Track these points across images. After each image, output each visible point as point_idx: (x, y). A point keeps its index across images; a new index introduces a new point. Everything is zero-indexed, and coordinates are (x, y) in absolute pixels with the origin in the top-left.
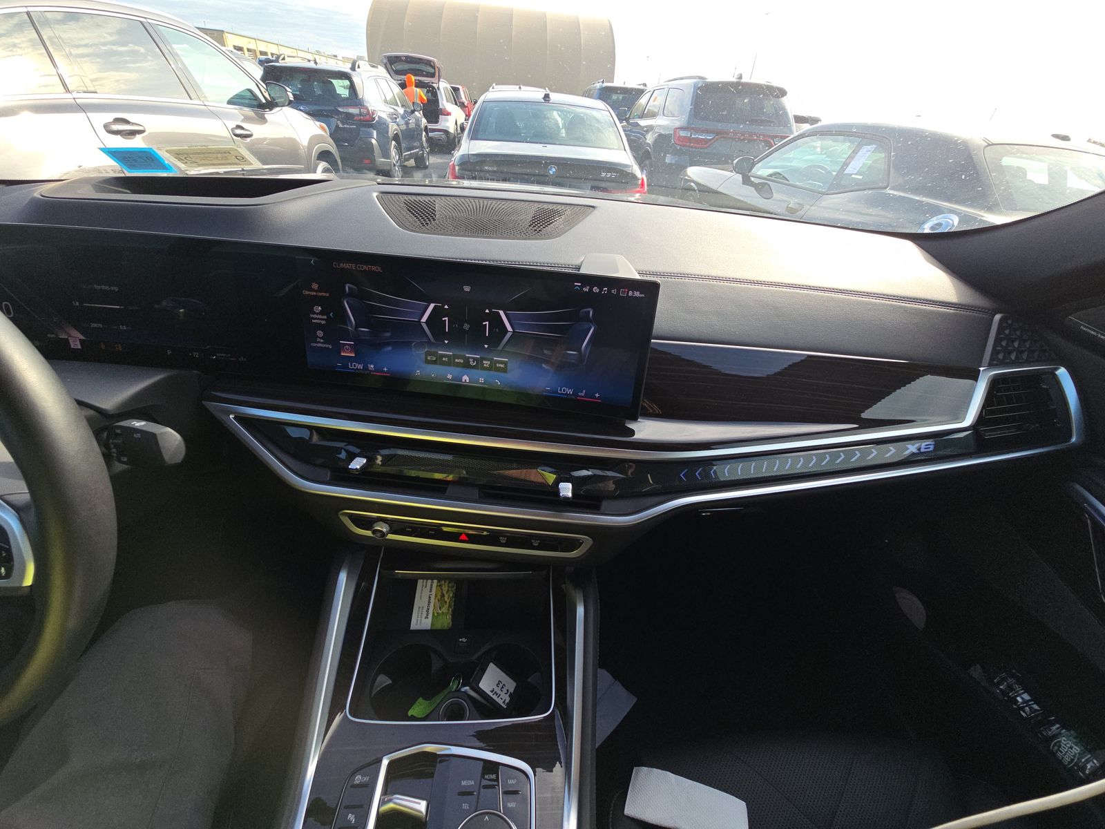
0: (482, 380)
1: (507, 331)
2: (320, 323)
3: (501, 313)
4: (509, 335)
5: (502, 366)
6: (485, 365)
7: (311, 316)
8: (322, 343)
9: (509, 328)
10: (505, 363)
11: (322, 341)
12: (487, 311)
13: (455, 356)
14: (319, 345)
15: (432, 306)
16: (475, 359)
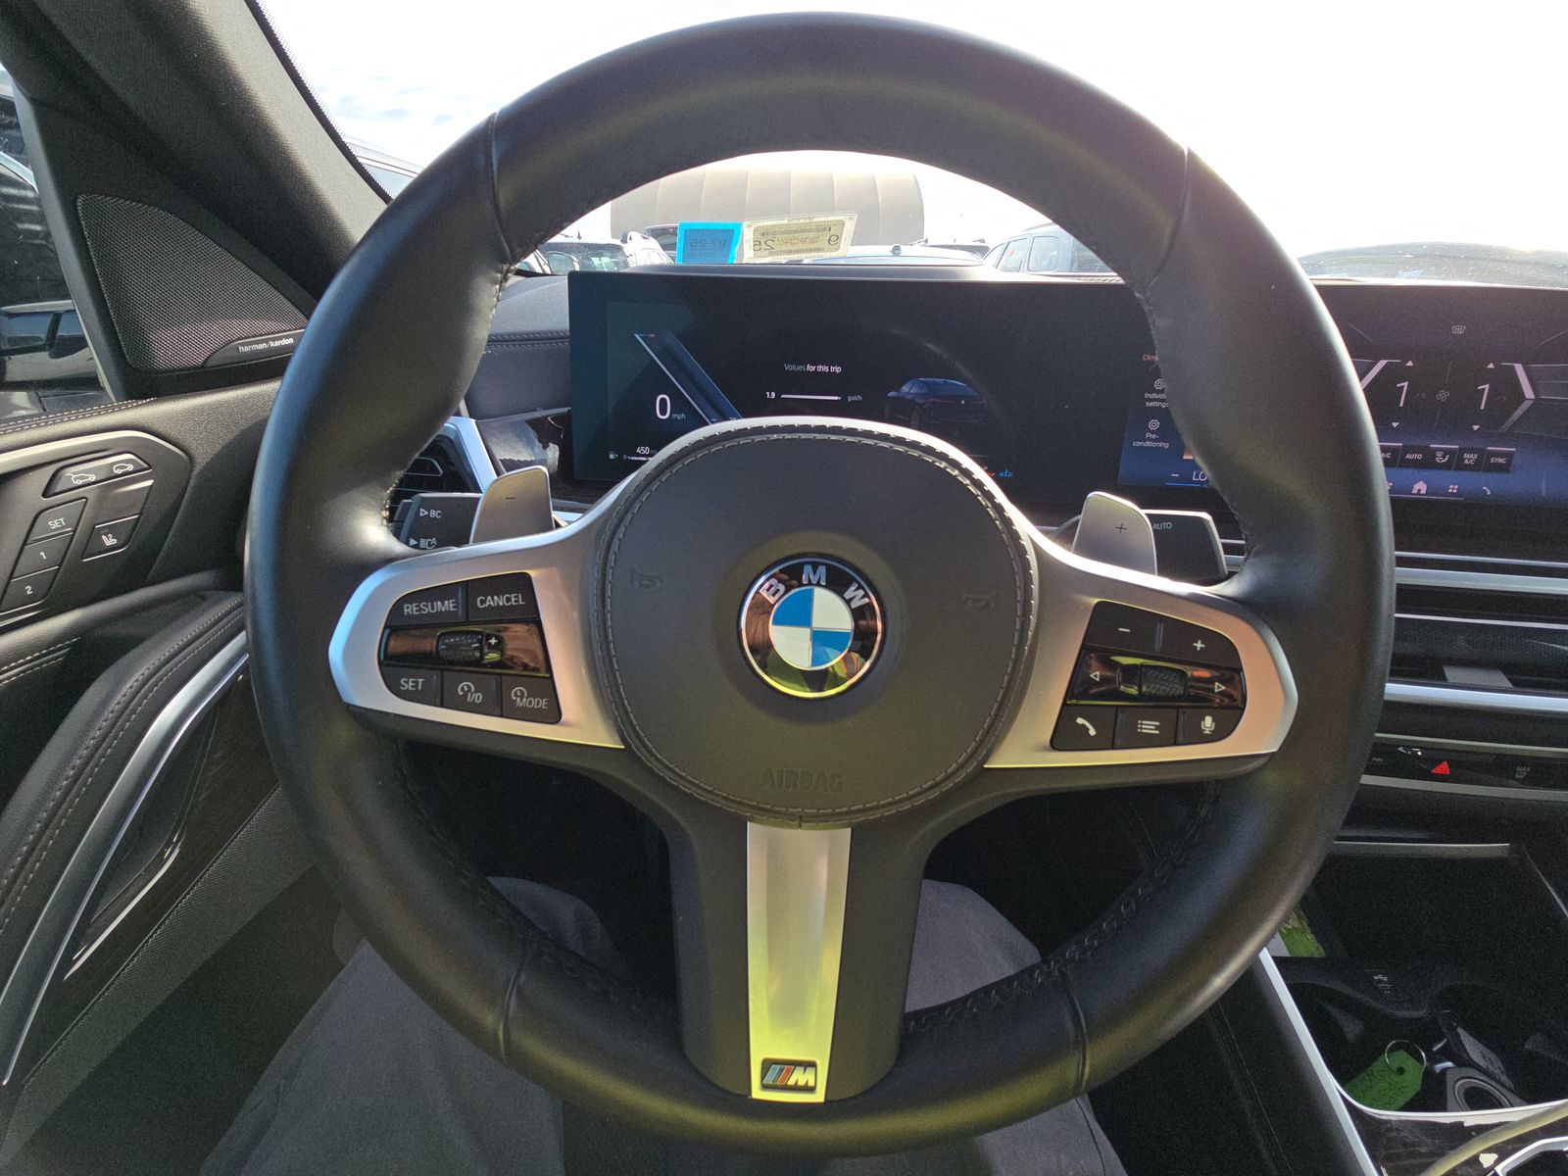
0: (1453, 489)
1: (1522, 398)
2: (1160, 407)
3: (1519, 368)
4: (1525, 406)
5: (1501, 461)
6: (1466, 462)
7: (1147, 395)
8: (1155, 440)
9: (1529, 393)
10: (1509, 456)
11: (1154, 436)
12: (1491, 366)
13: (1407, 449)
14: (1148, 444)
15: (1382, 363)
16: (1446, 452)
